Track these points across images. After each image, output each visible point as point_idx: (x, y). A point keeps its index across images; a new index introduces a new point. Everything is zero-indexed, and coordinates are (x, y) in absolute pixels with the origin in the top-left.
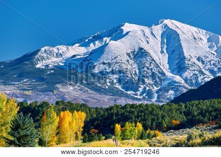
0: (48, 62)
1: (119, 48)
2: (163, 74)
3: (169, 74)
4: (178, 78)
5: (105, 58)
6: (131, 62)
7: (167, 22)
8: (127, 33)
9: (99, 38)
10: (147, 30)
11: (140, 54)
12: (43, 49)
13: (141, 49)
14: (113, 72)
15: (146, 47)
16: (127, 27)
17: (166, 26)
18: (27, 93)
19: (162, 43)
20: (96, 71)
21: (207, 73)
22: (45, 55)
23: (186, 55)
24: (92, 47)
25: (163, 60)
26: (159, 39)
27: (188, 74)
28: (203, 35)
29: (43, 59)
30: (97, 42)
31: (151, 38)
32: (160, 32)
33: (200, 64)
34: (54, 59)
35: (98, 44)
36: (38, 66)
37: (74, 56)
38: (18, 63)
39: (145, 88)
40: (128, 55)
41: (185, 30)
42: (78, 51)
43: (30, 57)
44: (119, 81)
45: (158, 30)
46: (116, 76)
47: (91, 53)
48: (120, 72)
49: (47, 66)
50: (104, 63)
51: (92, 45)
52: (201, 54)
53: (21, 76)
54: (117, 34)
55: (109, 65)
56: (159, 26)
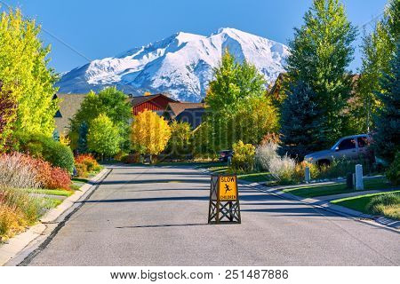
0: (100, 77)
1: (177, 62)
5: (162, 71)
6: (192, 75)
7: (227, 30)
8: (184, 44)
9: (152, 49)
10: (206, 41)
11: (200, 67)
12: (93, 63)
13: (201, 61)
14: (173, 87)
15: (207, 60)
16: (182, 37)
17: (226, 35)
20: (155, 85)
22: (95, 69)
24: (146, 60)
26: (220, 49)
28: (265, 44)
29: (94, 73)
30: (150, 54)
31: (210, 47)
32: (221, 43)
34: (106, 74)
35: (152, 57)
36: (90, 82)
37: (127, 70)
38: (68, 79)
40: (188, 67)
41: (246, 39)
42: (131, 64)
43: (79, 72)
45: (218, 39)
46: (177, 91)
47: (146, 67)
48: (181, 86)
49: (100, 81)
50: (163, 78)
51: (145, 57)
52: (265, 65)
54: (171, 44)
55: (169, 79)
56: (218, 36)
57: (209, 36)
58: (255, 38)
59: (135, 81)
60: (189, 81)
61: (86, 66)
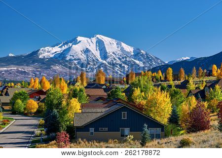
0: (44, 55)
1: (77, 49)
2: (98, 60)
3: (100, 60)
4: (104, 62)
5: (71, 53)
6: (83, 55)
7: (98, 36)
8: (80, 42)
9: (67, 43)
10: (89, 40)
11: (87, 51)
12: (41, 49)
13: (87, 49)
14: (75, 60)
15: (89, 48)
16: (79, 39)
17: (98, 38)
18: (38, 69)
19: (96, 46)
20: (68, 59)
21: (117, 59)
22: (42, 52)
23: (107, 51)
24: (64, 48)
25: (97, 54)
26: (95, 44)
27: (109, 60)
28: (114, 42)
29: (42, 54)
30: (65, 46)
31: (91, 43)
32: (96, 41)
33: (114, 55)
34: (46, 54)
35: (66, 47)
36: (40, 57)
37: (56, 52)
38: (30, 56)
39: (90, 67)
40: (81, 51)
41: (106, 40)
42: (57, 49)
43: (36, 53)
44: (78, 63)
45: (94, 40)
47: (64, 51)
48: (78, 59)
49: (44, 57)
50: (71, 56)
52: (114, 51)
53: (34, 62)
54: (75, 42)
55: (73, 56)
56: (94, 38)
57: (90, 38)
58: (110, 39)
59: (59, 57)
60: (82, 57)
61: (38, 51)
